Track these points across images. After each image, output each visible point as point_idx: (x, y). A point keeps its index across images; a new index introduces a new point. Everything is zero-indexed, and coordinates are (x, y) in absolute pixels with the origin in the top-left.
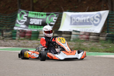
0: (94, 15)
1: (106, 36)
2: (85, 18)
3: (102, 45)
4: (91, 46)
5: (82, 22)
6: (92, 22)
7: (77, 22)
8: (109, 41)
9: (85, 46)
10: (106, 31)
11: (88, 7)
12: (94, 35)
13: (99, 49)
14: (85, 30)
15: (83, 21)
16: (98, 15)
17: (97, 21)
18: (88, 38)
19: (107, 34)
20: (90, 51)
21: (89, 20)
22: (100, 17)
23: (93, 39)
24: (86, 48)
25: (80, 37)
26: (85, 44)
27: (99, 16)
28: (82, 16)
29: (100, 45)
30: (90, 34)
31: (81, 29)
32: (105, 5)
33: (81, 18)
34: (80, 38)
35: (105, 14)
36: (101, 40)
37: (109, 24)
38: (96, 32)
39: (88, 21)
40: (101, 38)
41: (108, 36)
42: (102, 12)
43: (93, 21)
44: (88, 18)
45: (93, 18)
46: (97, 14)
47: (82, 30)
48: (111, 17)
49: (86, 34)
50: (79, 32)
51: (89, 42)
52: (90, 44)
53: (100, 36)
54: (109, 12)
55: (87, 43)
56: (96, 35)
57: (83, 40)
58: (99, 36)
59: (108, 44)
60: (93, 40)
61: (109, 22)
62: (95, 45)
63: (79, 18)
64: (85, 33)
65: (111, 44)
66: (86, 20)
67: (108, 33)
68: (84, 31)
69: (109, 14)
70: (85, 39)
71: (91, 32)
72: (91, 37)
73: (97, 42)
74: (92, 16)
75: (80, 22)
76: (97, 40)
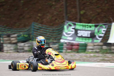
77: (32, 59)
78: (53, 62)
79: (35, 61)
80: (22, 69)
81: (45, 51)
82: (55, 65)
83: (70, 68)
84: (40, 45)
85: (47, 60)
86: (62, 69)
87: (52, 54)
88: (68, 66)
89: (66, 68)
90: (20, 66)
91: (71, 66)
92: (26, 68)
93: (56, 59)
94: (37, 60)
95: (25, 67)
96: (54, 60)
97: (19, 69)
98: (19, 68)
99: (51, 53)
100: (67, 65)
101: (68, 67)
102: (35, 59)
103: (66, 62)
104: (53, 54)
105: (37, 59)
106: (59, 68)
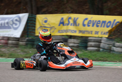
0: (13, 18)
1: (25, 41)
2: (3, 22)
3: (21, 50)
4: (9, 52)
6: (11, 26)
8: (29, 46)
9: (3, 52)
10: (26, 36)
11: (6, 10)
12: (13, 39)
15: (1, 24)
18: (7, 44)
19: (27, 38)
20: (8, 58)
21: (7, 23)
22: (20, 21)
23: (12, 44)
24: (5, 53)
26: (3, 50)
27: (18, 20)
29: (19, 51)
30: (8, 39)
32: (24, 8)
35: (24, 17)
36: (21, 45)
37: (29, 28)
38: (15, 37)
39: (6, 25)
40: (21, 43)
41: (28, 41)
42: (21, 15)
43: (12, 25)
44: (6, 21)
45: (12, 21)
46: (16, 17)
47: (0, 35)
48: (31, 20)
49: (5, 39)
51: (8, 47)
52: (9, 49)
53: (20, 40)
54: (29, 15)
55: (5, 48)
56: (15, 39)
57: (0, 46)
58: (18, 41)
59: (28, 50)
60: (12, 45)
61: (29, 26)
62: (14, 50)
64: (3, 38)
65: (31, 50)
66: (4, 24)
67: (28, 37)
68: (2, 35)
69: (29, 18)
71: (9, 36)
72: (10, 42)
73: (17, 47)
74: (11, 19)
76: (17, 45)
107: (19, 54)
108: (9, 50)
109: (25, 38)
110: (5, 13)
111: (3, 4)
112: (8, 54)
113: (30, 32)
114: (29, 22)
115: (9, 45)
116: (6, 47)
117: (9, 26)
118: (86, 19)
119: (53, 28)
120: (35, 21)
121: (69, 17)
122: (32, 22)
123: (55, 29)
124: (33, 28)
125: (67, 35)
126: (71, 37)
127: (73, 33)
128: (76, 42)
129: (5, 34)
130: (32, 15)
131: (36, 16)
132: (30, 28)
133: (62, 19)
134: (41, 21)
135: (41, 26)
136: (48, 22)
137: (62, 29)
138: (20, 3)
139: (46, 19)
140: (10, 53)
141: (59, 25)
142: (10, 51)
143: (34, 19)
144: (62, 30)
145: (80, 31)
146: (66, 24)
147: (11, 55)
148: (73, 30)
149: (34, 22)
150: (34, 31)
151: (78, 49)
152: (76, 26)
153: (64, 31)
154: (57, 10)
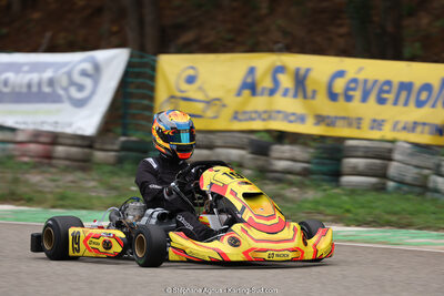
0: (72, 65)
1: (116, 147)
2: (35, 77)
3: (100, 181)
4: (58, 187)
5: (24, 90)
6: (61, 92)
7: (6, 90)
8: (128, 166)
9: (34, 185)
10: (119, 130)
11: (48, 35)
12: (70, 141)
13: (90, 198)
14: (34, 123)
15: (29, 86)
16: (88, 66)
17: (81, 88)
18: (49, 157)
19: (123, 139)
20: (53, 207)
21: (51, 82)
23: (66, 159)
24: (40, 192)
25: (14, 150)
26: (35, 178)
27: (91, 71)
28: (26, 68)
29: (92, 184)
30: (55, 139)
31: (20, 119)
32: (115, 29)
33: (21, 75)
34: (17, 153)
35: (114, 60)
36: (99, 164)
37: (129, 101)
38: (80, 132)
39: (46, 89)
40: (99, 155)
41: (125, 148)
42: (101, 55)
43: (66, 89)
44: (48, 74)
46: (84, 61)
47: (25, 123)
48: (138, 75)
49: (43, 139)
50: (13, 130)
51: (53, 170)
52: (56, 178)
53: (97, 146)
54: (131, 56)
55: (44, 172)
56: (79, 142)
57: (26, 163)
58: (90, 147)
59: (125, 180)
60: (67, 163)
61: (131, 95)
62: (72, 182)
63: (10, 76)
64: (36, 136)
66: (39, 85)
67: (124, 135)
68: (31, 127)
69: (130, 65)
70: (37, 160)
71: (59, 129)
72: (60, 150)
73: (83, 169)
74: (65, 69)
75: (17, 90)
76: (84, 164)
77: (137, 213)
78: (236, 227)
79: (153, 221)
80: (93, 254)
81: (198, 176)
82: (246, 243)
83: (311, 257)
84: (175, 148)
85: (207, 218)
86: (275, 258)
87: (228, 191)
88: (302, 246)
89: (292, 255)
90: (85, 242)
91: (315, 246)
92: (111, 251)
93: (250, 214)
94: (161, 218)
95: (107, 245)
96: (242, 221)
97: (80, 254)
98: (78, 251)
99: (225, 186)
100: (298, 242)
101: (303, 252)
102: (150, 211)
103: (295, 229)
104: (234, 193)
105: (159, 211)
106: (265, 256)
107: (94, 194)
108: (54, 181)
109: (116, 138)
110: (44, 47)
111: (36, 16)
112: (51, 193)
113: (134, 116)
114: (130, 80)
115: (54, 161)
116: (44, 169)
117: (54, 91)
118: (341, 74)
119: (217, 102)
120: (153, 78)
121: (279, 64)
122: (141, 80)
123: (224, 106)
124: (146, 102)
125: (269, 132)
126: (281, 137)
127: (291, 122)
128: (299, 158)
129: (43, 123)
130: (142, 57)
131: (155, 61)
132: (134, 101)
133: (252, 71)
134: (172, 79)
135: (173, 97)
136: (198, 83)
137: (249, 108)
138: (99, 11)
139: (191, 72)
140: (58, 190)
141: (239, 94)
142: (60, 183)
143: (148, 70)
144: (245, 113)
145: (320, 119)
146: (264, 89)
147: (63, 197)
148: (293, 114)
149: (150, 83)
150: (147, 113)
151: (307, 182)
152: (305, 97)
153: (254, 115)
154: (231, 40)
